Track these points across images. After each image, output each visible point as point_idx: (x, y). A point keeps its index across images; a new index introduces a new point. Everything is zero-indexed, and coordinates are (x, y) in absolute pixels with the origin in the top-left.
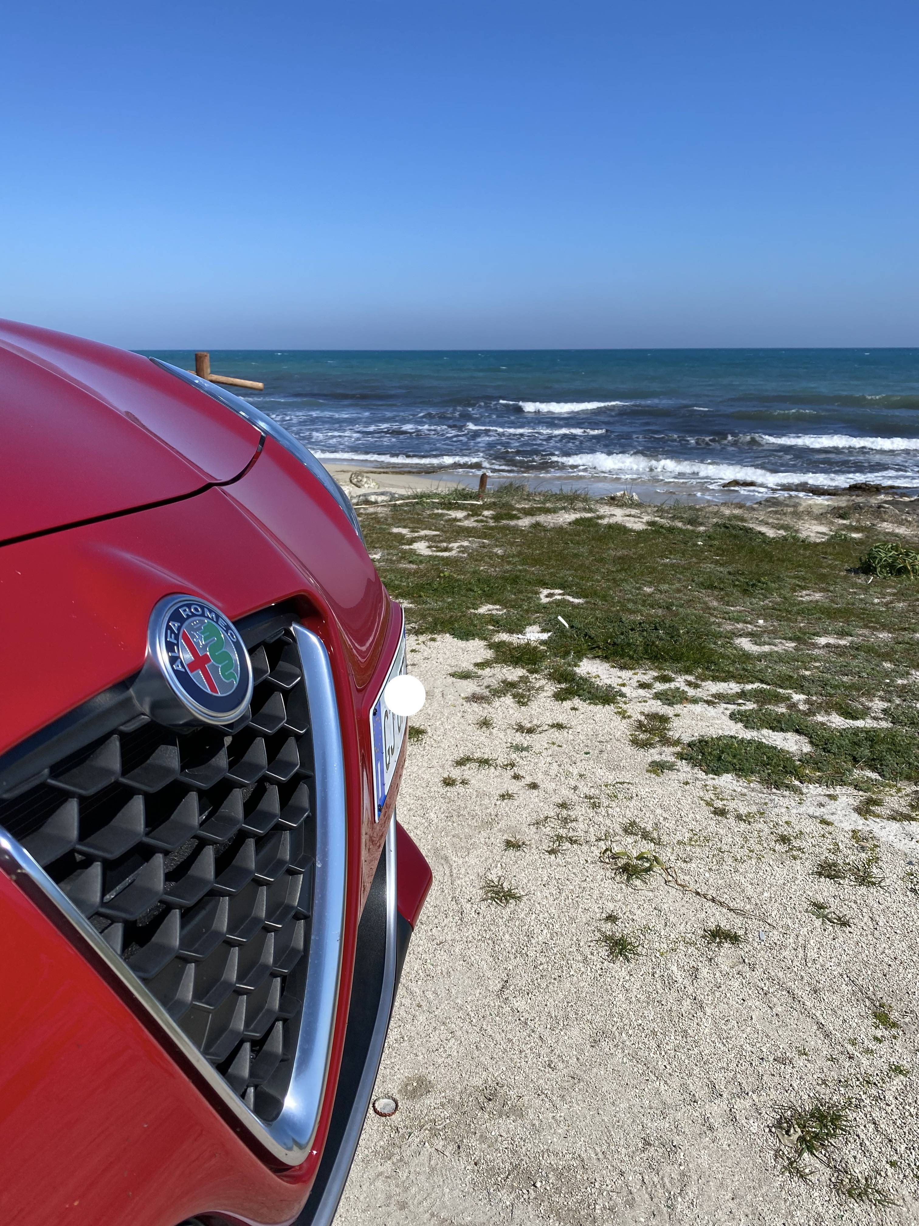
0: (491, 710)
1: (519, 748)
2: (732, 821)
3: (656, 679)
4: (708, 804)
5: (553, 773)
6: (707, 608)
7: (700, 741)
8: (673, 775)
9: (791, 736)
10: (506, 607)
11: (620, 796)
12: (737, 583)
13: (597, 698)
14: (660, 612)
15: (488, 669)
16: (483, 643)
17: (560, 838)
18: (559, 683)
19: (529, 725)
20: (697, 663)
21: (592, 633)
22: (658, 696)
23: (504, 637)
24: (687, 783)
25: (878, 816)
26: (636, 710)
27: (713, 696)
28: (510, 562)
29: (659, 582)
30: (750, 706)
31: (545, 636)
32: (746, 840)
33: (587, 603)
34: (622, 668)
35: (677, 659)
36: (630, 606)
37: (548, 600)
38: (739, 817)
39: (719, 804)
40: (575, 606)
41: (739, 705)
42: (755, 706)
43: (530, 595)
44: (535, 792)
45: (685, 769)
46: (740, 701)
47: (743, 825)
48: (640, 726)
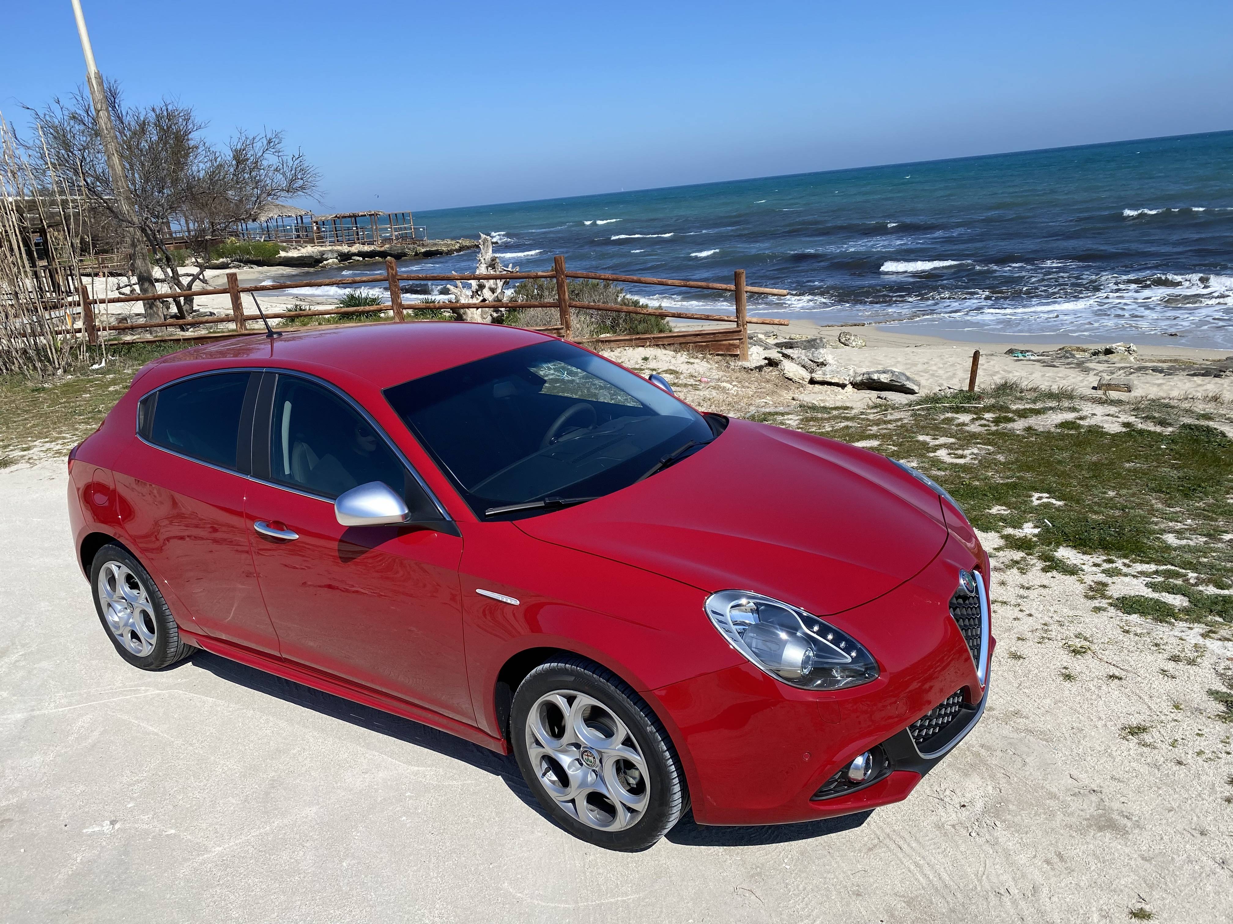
0: (1006, 576)
1: (1022, 597)
2: (1132, 636)
3: (1105, 561)
4: (1121, 628)
5: (1040, 610)
6: (1152, 511)
7: (1123, 598)
8: (1105, 614)
9: (1179, 597)
10: (1010, 509)
11: (1075, 622)
12: (1181, 488)
13: (1067, 571)
14: (1117, 513)
15: (1002, 552)
16: (997, 535)
17: (1043, 638)
18: (1045, 562)
19: (1027, 585)
20: (1132, 551)
21: (1067, 530)
22: (1103, 572)
23: (1009, 531)
24: (1112, 618)
25: (1212, 638)
26: (1089, 580)
27: (1138, 572)
28: (1010, 468)
29: (1121, 488)
30: (1161, 579)
31: (1036, 531)
32: (1137, 644)
33: (1066, 505)
34: (1084, 553)
35: (1119, 549)
36: (1096, 508)
37: (1039, 502)
38: (1136, 634)
39: (1127, 628)
40: (1058, 509)
41: (1153, 578)
42: (1163, 579)
43: (1026, 499)
44: (1031, 618)
45: (1112, 611)
46: (1154, 576)
47: (1137, 637)
48: (1091, 588)
